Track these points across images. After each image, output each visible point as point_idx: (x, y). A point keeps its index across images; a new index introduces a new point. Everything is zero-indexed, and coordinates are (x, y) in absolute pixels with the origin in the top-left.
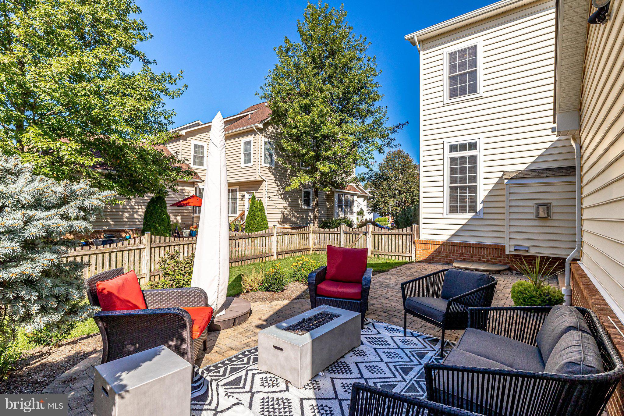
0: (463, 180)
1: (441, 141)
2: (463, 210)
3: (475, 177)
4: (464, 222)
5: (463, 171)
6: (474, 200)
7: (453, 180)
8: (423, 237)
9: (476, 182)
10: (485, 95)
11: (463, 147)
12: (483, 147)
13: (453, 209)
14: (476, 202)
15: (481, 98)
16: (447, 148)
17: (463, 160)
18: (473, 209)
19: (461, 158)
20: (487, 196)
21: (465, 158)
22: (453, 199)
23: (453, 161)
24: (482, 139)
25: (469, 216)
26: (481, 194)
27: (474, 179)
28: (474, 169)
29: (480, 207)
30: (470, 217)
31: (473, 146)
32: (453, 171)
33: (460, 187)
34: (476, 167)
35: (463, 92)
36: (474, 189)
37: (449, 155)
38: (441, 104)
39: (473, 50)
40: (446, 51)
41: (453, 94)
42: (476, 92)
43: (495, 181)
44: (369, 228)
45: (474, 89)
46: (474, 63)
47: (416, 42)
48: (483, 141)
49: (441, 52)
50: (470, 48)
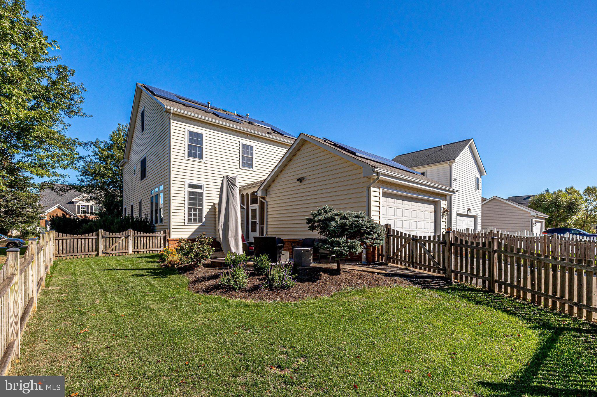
0: (195, 204)
1: (184, 180)
2: (195, 221)
3: (202, 204)
4: (196, 227)
5: (195, 199)
6: (201, 216)
7: (190, 204)
8: (172, 237)
9: (202, 207)
10: (206, 162)
11: (195, 187)
12: (205, 189)
13: (190, 221)
14: (202, 217)
15: (204, 163)
16: (187, 186)
18: (200, 220)
19: (194, 192)
20: (206, 215)
21: (197, 192)
22: (190, 215)
23: (190, 193)
24: (205, 185)
26: (204, 213)
27: (201, 205)
28: (201, 200)
29: (204, 220)
30: (200, 225)
31: (201, 187)
32: (190, 199)
33: (193, 208)
34: (202, 198)
35: (195, 156)
36: (201, 210)
37: (188, 189)
38: (183, 158)
39: (201, 135)
40: (187, 128)
41: (190, 155)
42: (202, 159)
43: (210, 207)
44: (131, 232)
45: (201, 157)
46: (201, 143)
47: (170, 113)
48: (205, 186)
49: (184, 127)
50: (199, 134)
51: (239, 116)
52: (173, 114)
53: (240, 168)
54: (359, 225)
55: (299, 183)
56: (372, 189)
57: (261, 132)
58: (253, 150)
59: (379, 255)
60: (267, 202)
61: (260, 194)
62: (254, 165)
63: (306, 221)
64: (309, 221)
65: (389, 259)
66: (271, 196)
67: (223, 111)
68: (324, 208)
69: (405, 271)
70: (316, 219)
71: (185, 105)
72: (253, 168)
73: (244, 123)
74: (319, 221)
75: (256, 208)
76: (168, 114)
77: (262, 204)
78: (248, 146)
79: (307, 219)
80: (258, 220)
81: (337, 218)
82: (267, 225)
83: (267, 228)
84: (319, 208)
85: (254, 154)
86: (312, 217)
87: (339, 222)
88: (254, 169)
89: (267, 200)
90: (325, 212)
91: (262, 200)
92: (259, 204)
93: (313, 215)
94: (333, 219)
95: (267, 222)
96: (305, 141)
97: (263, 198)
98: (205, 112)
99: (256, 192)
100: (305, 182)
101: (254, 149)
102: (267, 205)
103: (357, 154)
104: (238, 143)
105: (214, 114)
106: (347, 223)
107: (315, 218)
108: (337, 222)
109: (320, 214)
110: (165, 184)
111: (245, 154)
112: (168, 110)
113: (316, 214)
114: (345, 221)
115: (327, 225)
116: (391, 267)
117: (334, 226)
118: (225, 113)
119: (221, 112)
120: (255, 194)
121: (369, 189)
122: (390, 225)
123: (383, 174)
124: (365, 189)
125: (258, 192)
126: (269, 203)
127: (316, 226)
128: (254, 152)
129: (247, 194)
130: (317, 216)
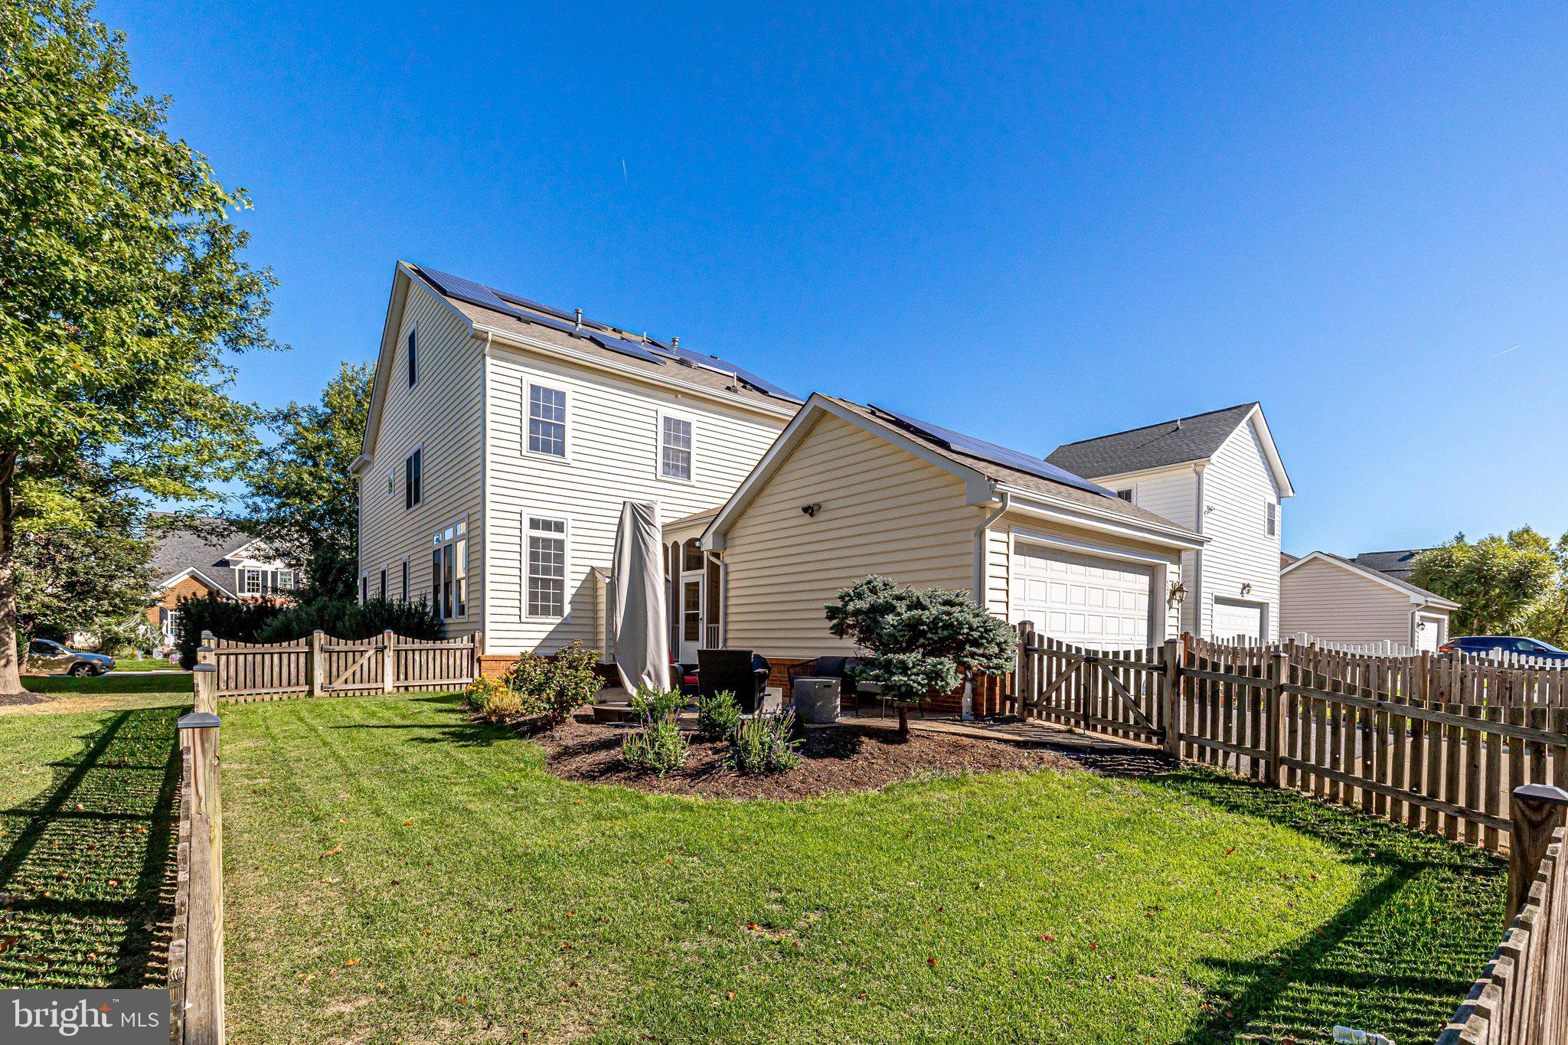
0: (546, 570)
1: (518, 509)
2: (545, 611)
3: (562, 568)
4: (551, 628)
5: (546, 557)
6: (559, 598)
7: (534, 569)
8: (489, 651)
9: (563, 576)
10: (574, 463)
11: (547, 525)
12: (571, 531)
13: (533, 610)
14: (561, 601)
15: (568, 465)
16: (526, 523)
17: (547, 541)
18: (559, 611)
19: (544, 540)
20: (574, 596)
21: (549, 540)
22: (533, 596)
23: (534, 541)
24: (570, 521)
25: (558, 620)
26: (569, 593)
27: (560, 571)
28: (560, 558)
29: (567, 609)
31: (559, 527)
32: (534, 556)
33: (542, 579)
34: (563, 555)
35: (546, 449)
36: (560, 585)
37: (529, 532)
38: (517, 454)
39: (561, 396)
40: (526, 377)
41: (534, 446)
42: (563, 455)
43: (583, 577)
44: (390, 638)
45: (560, 451)
46: (561, 416)
47: (485, 340)
48: (571, 523)
49: (518, 375)
50: (557, 393)
51: (653, 343)
52: (493, 342)
53: (659, 477)
54: (952, 624)
55: (807, 518)
56: (989, 534)
57: (711, 385)
58: (689, 433)
59: (1005, 698)
60: (726, 565)
61: (708, 545)
62: (693, 471)
63: (824, 614)
64: (832, 613)
65: (1028, 706)
66: (737, 550)
67: (614, 330)
68: (869, 582)
69: (1067, 735)
70: (851, 607)
71: (519, 319)
72: (689, 478)
73: (669, 362)
74: (857, 612)
75: (699, 579)
76: (479, 342)
77: (714, 570)
78: (678, 422)
79: (827, 607)
80: (703, 612)
81: (901, 607)
82: (726, 623)
83: (726, 631)
84: (858, 582)
85: (694, 444)
86: (839, 604)
87: (905, 616)
88: (693, 482)
89: (727, 560)
90: (871, 591)
91: (712, 559)
92: (704, 571)
93: (842, 598)
94: (889, 608)
95: (726, 615)
96: (824, 413)
97: (717, 556)
98: (571, 335)
99: (699, 540)
100: (821, 516)
101: (694, 431)
102: (727, 573)
103: (953, 447)
104: (653, 414)
105: (592, 339)
106: (924, 617)
107: (846, 604)
108: (899, 614)
109: (860, 596)
110: (472, 519)
111: (669, 444)
112: (480, 334)
113: (849, 595)
114: (920, 612)
115: (876, 622)
116: (1033, 726)
117: (892, 625)
118: (617, 336)
119: (609, 333)
120: (697, 544)
121: (981, 534)
122: (1032, 624)
123: (1015, 499)
124: (971, 535)
125: (704, 540)
126: (731, 568)
127: (849, 626)
128: (694, 438)
129: (676, 545)
130: (852, 600)
